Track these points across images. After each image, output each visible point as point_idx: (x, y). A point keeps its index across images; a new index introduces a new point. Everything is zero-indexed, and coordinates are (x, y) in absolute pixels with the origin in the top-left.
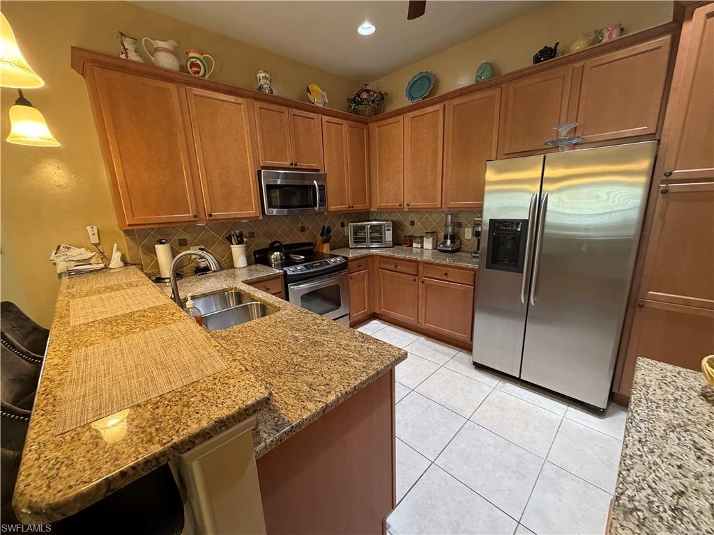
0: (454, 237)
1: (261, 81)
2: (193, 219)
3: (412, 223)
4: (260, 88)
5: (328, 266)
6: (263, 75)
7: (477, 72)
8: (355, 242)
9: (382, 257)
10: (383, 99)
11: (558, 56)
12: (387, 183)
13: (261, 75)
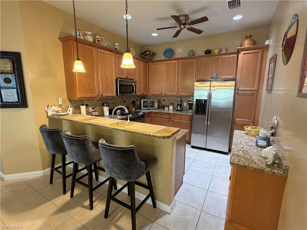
0: (181, 105)
1: (117, 46)
2: (97, 96)
3: (164, 100)
4: (116, 49)
5: (139, 116)
6: (118, 44)
7: (188, 52)
8: (143, 107)
9: (156, 112)
10: (154, 54)
11: (212, 53)
12: (156, 85)
13: (117, 44)
